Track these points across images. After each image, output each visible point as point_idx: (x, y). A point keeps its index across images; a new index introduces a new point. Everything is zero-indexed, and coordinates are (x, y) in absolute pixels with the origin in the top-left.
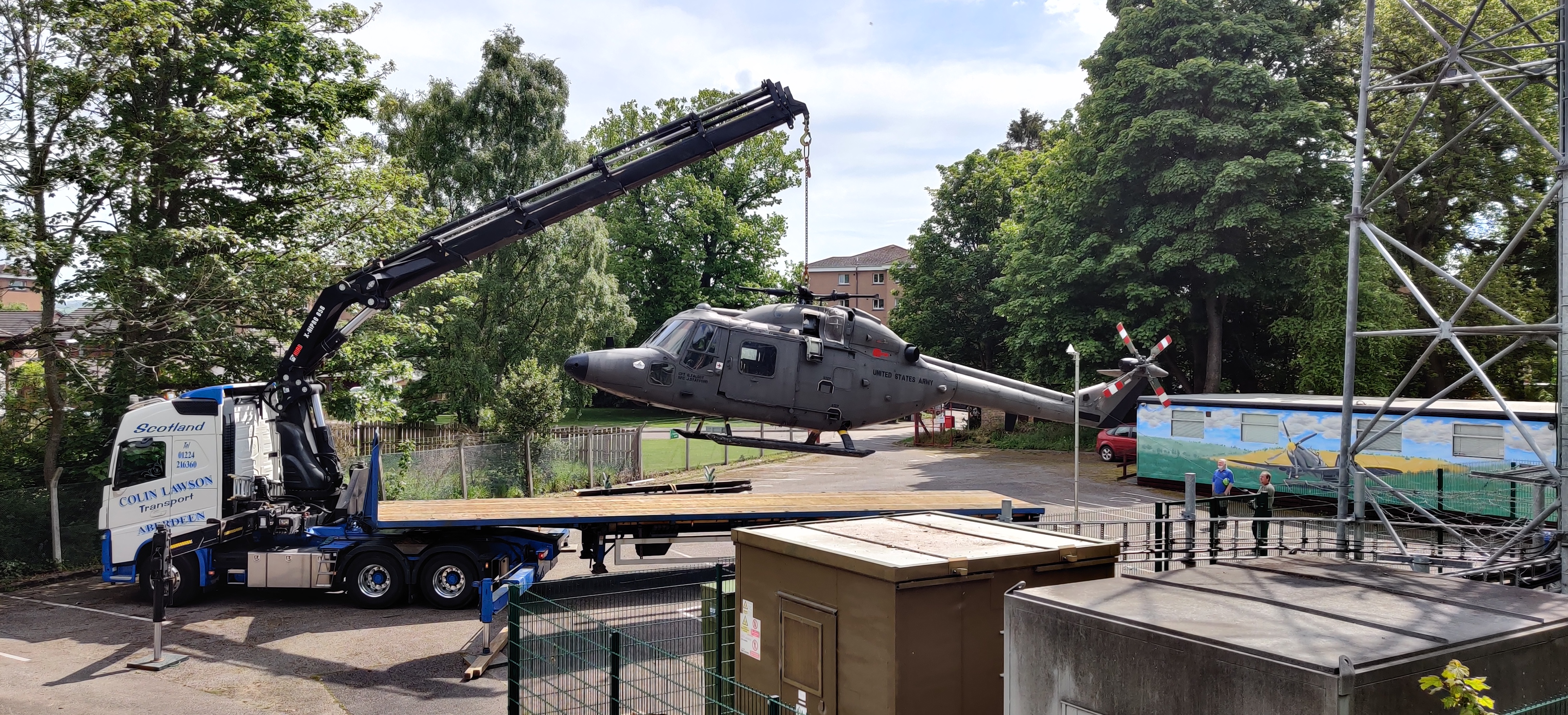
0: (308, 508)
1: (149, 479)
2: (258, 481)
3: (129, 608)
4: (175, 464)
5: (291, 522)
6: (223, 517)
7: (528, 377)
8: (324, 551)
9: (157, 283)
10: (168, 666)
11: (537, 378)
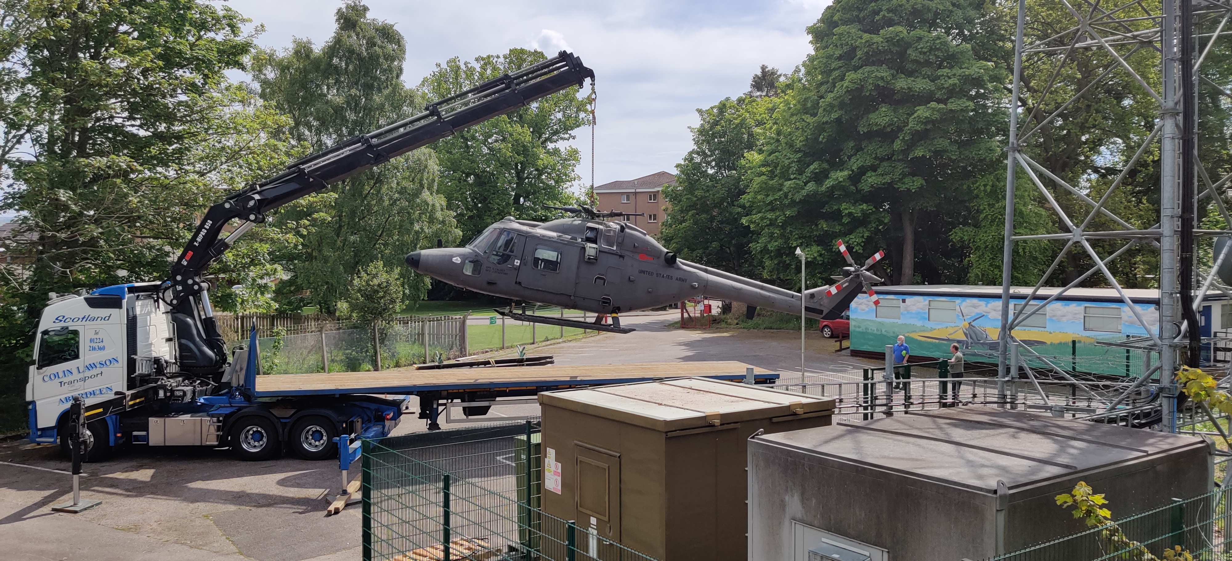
0: (198, 382)
1: (66, 360)
2: (157, 361)
3: (52, 464)
4: (87, 348)
5: (185, 393)
6: (128, 390)
7: (375, 276)
8: (212, 416)
9: (70, 202)
10: (85, 509)
11: (383, 277)
